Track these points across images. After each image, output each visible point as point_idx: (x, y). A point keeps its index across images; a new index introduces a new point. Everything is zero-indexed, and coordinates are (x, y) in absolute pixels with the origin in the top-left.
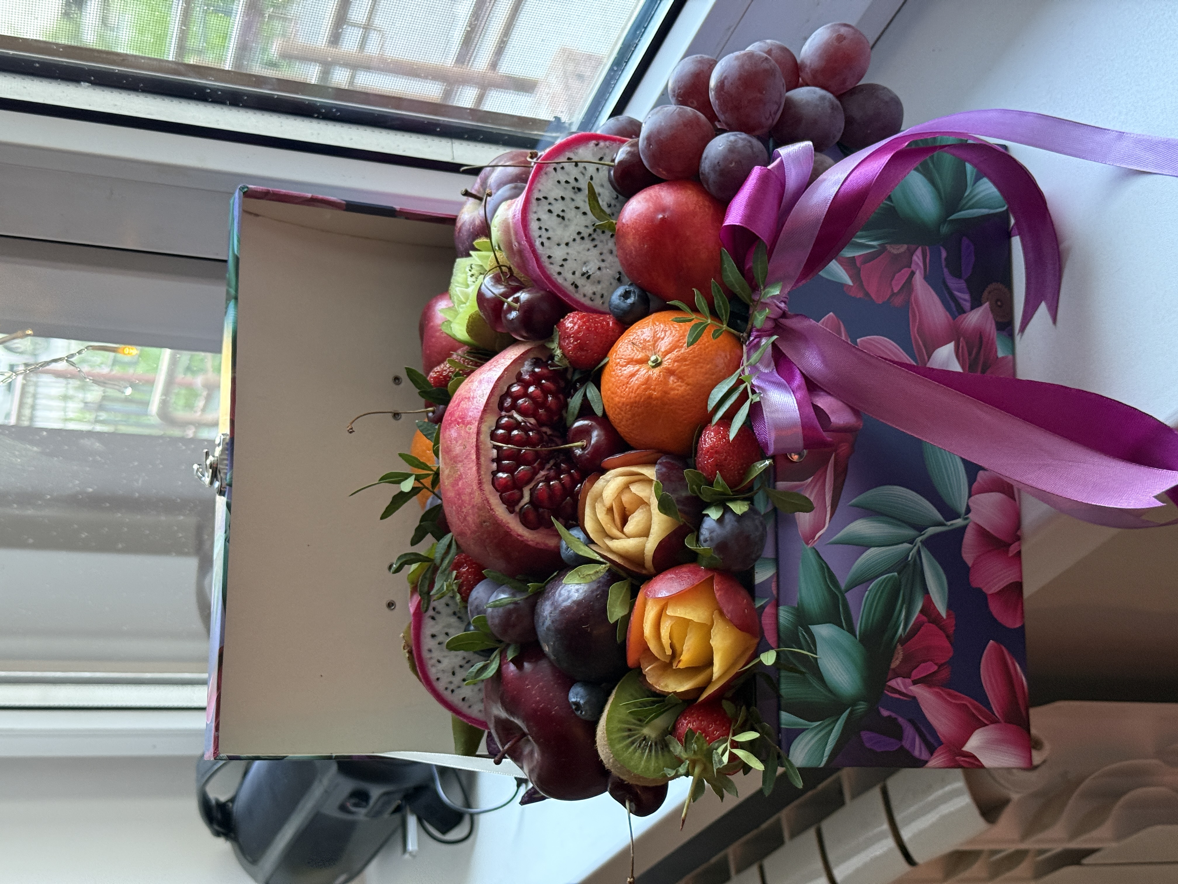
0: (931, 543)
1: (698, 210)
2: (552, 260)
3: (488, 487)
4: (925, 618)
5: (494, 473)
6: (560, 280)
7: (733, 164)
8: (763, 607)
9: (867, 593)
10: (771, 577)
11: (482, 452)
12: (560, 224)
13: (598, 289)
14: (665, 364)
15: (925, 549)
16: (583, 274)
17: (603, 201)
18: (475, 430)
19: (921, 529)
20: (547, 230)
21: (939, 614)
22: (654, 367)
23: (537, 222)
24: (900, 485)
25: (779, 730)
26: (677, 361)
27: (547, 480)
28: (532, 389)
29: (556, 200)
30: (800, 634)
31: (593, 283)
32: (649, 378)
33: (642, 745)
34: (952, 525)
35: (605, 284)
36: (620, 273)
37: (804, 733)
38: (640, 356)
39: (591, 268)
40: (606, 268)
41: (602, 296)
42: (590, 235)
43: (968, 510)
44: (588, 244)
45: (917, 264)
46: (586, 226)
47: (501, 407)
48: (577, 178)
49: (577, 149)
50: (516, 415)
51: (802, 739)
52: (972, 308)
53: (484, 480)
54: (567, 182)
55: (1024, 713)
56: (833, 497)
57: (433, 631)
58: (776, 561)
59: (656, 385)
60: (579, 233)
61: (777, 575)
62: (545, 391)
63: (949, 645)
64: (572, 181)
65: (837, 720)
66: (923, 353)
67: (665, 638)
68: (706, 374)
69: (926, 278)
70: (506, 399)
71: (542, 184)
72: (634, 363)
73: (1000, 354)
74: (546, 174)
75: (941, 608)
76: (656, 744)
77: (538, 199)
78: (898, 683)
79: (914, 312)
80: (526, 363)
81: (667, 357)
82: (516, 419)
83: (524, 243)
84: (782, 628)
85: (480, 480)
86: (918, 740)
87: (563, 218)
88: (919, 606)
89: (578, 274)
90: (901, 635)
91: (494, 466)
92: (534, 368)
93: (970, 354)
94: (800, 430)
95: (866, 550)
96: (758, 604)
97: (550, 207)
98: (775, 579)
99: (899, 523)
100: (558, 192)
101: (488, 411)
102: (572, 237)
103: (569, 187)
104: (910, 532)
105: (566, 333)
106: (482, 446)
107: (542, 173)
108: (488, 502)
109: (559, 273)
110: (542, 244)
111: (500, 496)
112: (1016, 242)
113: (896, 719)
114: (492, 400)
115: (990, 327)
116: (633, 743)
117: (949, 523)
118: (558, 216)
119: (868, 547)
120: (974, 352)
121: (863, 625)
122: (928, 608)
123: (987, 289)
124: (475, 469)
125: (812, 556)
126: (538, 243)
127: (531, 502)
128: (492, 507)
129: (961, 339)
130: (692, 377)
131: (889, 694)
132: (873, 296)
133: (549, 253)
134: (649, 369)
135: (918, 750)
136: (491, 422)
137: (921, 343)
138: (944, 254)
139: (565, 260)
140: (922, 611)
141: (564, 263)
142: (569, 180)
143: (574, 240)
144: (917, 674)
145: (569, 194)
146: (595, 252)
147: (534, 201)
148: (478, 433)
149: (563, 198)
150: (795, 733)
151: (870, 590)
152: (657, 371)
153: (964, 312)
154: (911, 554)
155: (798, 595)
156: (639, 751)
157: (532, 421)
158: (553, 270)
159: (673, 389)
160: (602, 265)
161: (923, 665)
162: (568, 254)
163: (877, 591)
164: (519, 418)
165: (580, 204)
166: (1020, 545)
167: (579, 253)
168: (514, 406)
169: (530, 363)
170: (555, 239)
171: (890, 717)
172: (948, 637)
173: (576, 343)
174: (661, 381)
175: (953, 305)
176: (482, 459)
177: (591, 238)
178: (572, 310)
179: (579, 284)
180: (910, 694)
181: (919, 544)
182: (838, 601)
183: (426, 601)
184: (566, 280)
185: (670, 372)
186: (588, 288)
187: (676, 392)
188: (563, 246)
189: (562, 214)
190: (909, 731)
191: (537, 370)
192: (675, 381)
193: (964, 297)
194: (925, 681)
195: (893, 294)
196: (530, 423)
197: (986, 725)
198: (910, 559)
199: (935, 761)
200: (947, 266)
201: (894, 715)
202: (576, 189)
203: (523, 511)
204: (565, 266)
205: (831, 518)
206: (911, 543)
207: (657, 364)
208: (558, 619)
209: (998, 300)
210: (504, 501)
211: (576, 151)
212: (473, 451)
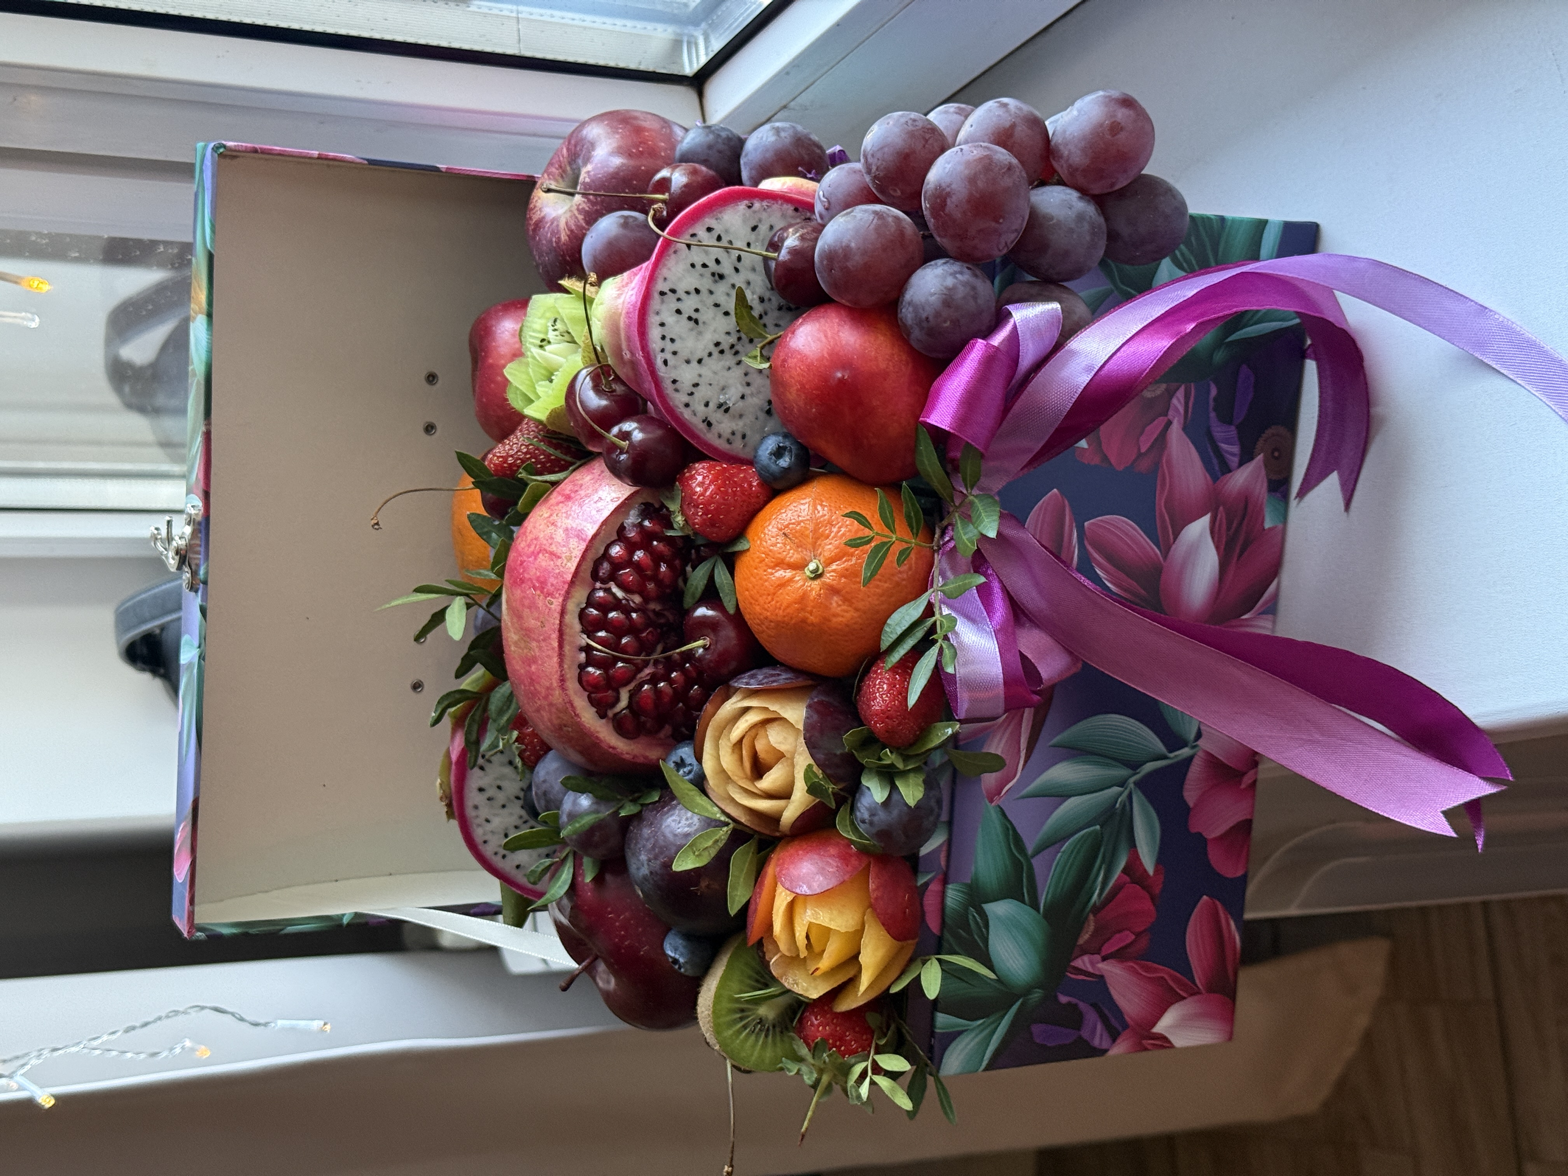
0: (1147, 786)
1: (891, 368)
2: (677, 385)
3: (573, 685)
4: (1128, 879)
5: (582, 667)
6: (687, 414)
7: (948, 324)
8: (926, 885)
9: (1059, 855)
10: (941, 846)
11: (566, 637)
12: (692, 330)
13: (738, 426)
14: (829, 578)
15: (1139, 793)
16: (720, 406)
17: (753, 293)
18: (559, 609)
19: (1135, 766)
20: (672, 340)
21: (1145, 871)
22: (813, 579)
23: (660, 328)
24: (1115, 713)
25: (932, 1034)
26: (845, 577)
27: (653, 680)
28: (639, 555)
29: (688, 293)
30: (970, 917)
31: (733, 417)
32: (804, 597)
33: (757, 1030)
34: (1176, 756)
35: (748, 419)
36: (770, 402)
37: (962, 1036)
38: (794, 556)
39: (731, 397)
40: (752, 395)
41: (744, 437)
42: (732, 346)
43: (1199, 735)
44: (729, 359)
45: (1177, 410)
46: (728, 333)
47: (595, 576)
48: (720, 259)
49: (720, 213)
50: (615, 590)
51: (957, 1045)
52: (1241, 464)
53: (568, 676)
54: (704, 266)
55: (1231, 978)
56: (1030, 738)
57: (482, 783)
58: (950, 824)
59: (813, 607)
60: (717, 344)
61: (949, 842)
62: (657, 557)
63: (1152, 908)
64: (712, 264)
65: (1003, 1017)
66: (1168, 532)
67: (800, 938)
68: (881, 596)
69: (1185, 429)
70: (602, 564)
71: (669, 269)
72: (785, 567)
73: (1268, 525)
74: (675, 252)
75: (1149, 863)
76: (774, 1027)
77: (662, 294)
78: (1084, 962)
79: (1164, 479)
80: (632, 512)
81: (834, 566)
82: (614, 595)
83: (640, 355)
84: (948, 911)
85: (562, 676)
86: (1099, 1026)
87: (696, 322)
88: (1122, 864)
89: (712, 405)
90: (1095, 902)
91: (582, 656)
92: (643, 520)
93: (1228, 529)
94: (1001, 690)
95: (1065, 801)
96: (921, 881)
97: (679, 305)
98: (945, 848)
99: (1109, 761)
100: (690, 281)
101: (577, 583)
102: (707, 352)
103: (707, 272)
104: (1121, 772)
105: (692, 500)
106: (568, 630)
107: (672, 250)
108: (572, 705)
109: (687, 405)
110: (665, 362)
111: (589, 697)
112: (1311, 368)
113: (1076, 1005)
114: (583, 567)
115: (1261, 488)
116: (745, 1027)
117: (1172, 755)
118: (690, 318)
119: (1069, 796)
120: (1235, 525)
121: (1050, 896)
122: (1134, 867)
123: (1264, 435)
124: (555, 659)
125: (994, 815)
126: (659, 362)
127: (629, 706)
128: (577, 712)
129: (1221, 508)
130: (863, 600)
131: (1073, 976)
132: (1113, 461)
133: (674, 375)
134: (805, 581)
135: (1099, 1039)
136: (580, 596)
137: (1167, 518)
138: (1214, 392)
139: (696, 385)
140: (1125, 871)
141: (694, 390)
142: (708, 264)
143: (710, 354)
144: (1107, 949)
145: (706, 283)
146: (738, 372)
147: (656, 296)
148: (563, 613)
149: (697, 291)
150: (952, 1037)
151: (1064, 852)
152: (816, 584)
153: (1230, 471)
154: (1120, 800)
155: (973, 868)
156: (753, 1038)
157: (637, 599)
158: (678, 399)
159: (835, 615)
160: (747, 391)
161: (1118, 936)
162: (700, 376)
163: (1072, 852)
164: (620, 594)
165: (721, 298)
166: (1256, 773)
167: (715, 373)
168: (612, 576)
169: (637, 513)
170: (684, 354)
171: (1069, 1004)
172: (1153, 899)
173: (704, 517)
174: (821, 603)
175: (1215, 461)
176: (567, 648)
177: (733, 351)
178: (701, 457)
179: (713, 421)
180: (1097, 973)
181: (1132, 786)
182: (1022, 868)
183: (474, 753)
184: (695, 415)
185: (833, 590)
186: (725, 425)
187: (840, 619)
188: (694, 364)
189: (695, 316)
190: (1091, 1016)
191: (647, 523)
192: (840, 603)
193: (1232, 449)
194: (1119, 956)
195: (1140, 455)
196: (634, 602)
197: (1184, 998)
198: (1118, 805)
199: (1118, 1050)
200: (1215, 410)
201: (1074, 1000)
202: (717, 276)
203: (618, 717)
204: (696, 394)
205: (1024, 765)
206: (1122, 787)
207: (817, 575)
208: (659, 872)
209: (1276, 449)
210: (592, 701)
211: (719, 216)
212: (555, 636)
